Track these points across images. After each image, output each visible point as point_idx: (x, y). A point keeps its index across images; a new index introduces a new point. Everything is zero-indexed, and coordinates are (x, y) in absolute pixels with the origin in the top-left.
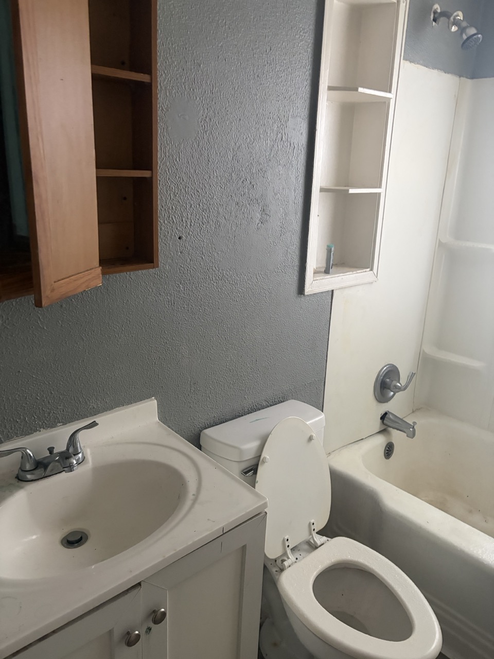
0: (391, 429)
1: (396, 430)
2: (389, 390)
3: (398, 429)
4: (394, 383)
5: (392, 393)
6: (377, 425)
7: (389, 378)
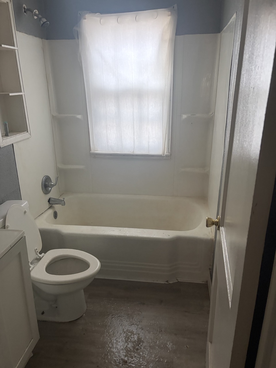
0: (54, 205)
1: (56, 205)
2: (49, 188)
3: (57, 204)
4: (50, 183)
5: (50, 188)
6: (47, 205)
7: (47, 182)
